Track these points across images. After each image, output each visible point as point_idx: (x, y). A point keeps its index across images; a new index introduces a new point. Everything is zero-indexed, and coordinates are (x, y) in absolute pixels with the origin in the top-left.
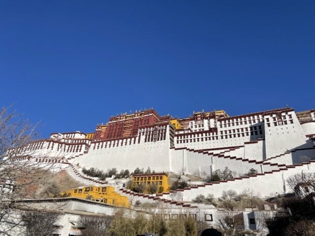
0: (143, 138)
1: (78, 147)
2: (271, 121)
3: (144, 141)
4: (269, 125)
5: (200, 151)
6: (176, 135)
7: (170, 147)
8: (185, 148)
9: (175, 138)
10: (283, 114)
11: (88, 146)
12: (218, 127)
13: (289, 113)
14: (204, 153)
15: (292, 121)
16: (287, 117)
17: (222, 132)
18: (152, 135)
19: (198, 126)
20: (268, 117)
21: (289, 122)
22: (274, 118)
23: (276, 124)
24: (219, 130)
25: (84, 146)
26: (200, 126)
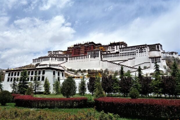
0: (90, 56)
1: (63, 59)
2: (138, 51)
4: (137, 53)
5: (110, 62)
6: (103, 54)
7: (100, 60)
8: (106, 61)
9: (103, 56)
11: (67, 59)
12: (120, 51)
15: (145, 52)
16: (144, 49)
17: (121, 54)
18: (93, 55)
19: (112, 49)
20: (137, 49)
24: (120, 52)
25: (65, 58)
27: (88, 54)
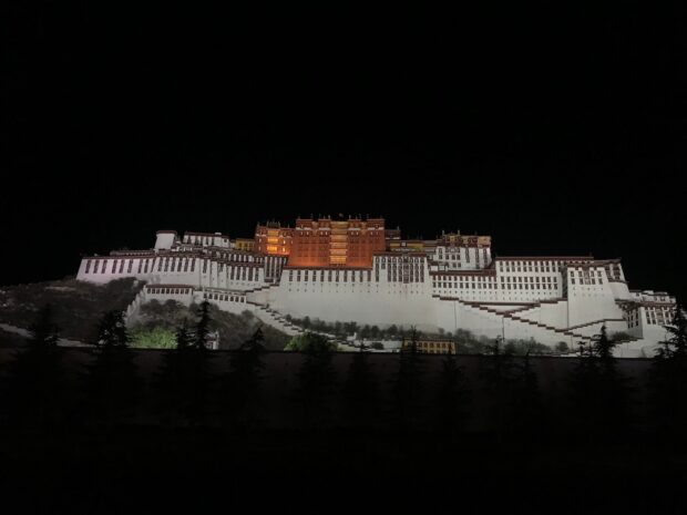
0: (384, 273)
1: (250, 272)
2: (577, 276)
3: (386, 278)
4: (573, 282)
6: (431, 274)
7: (432, 294)
8: (457, 299)
9: (430, 279)
10: (592, 269)
12: (498, 269)
13: (599, 269)
14: (482, 309)
15: (601, 282)
16: (596, 273)
17: (502, 279)
18: (400, 272)
19: (450, 256)
20: (573, 269)
21: (597, 281)
22: (580, 273)
23: (581, 281)
25: (261, 271)
26: (453, 258)
27: (377, 265)
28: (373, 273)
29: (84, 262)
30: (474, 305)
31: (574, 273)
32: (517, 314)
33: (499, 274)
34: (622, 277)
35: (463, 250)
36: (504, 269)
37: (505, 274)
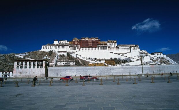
3: (100, 49)
7: (108, 52)
19: (110, 45)
28: (98, 48)
29: (42, 47)
30: (116, 53)
31: (132, 48)
32: (123, 55)
33: (119, 48)
34: (139, 48)
35: (112, 43)
36: (120, 47)
37: (120, 48)
